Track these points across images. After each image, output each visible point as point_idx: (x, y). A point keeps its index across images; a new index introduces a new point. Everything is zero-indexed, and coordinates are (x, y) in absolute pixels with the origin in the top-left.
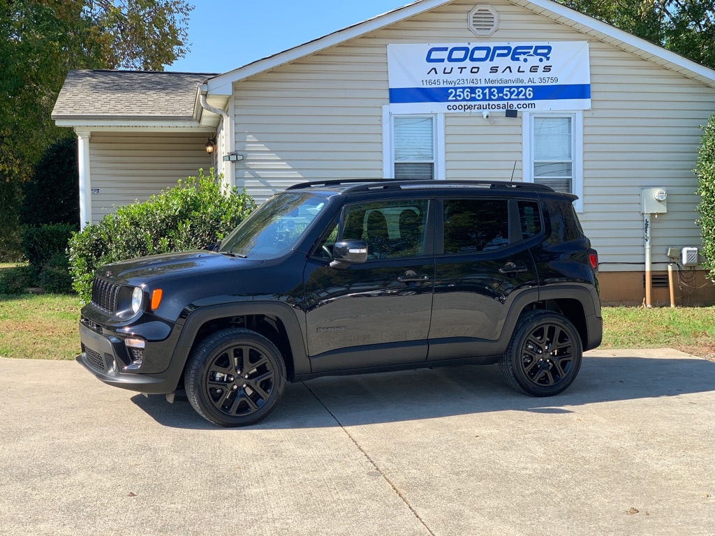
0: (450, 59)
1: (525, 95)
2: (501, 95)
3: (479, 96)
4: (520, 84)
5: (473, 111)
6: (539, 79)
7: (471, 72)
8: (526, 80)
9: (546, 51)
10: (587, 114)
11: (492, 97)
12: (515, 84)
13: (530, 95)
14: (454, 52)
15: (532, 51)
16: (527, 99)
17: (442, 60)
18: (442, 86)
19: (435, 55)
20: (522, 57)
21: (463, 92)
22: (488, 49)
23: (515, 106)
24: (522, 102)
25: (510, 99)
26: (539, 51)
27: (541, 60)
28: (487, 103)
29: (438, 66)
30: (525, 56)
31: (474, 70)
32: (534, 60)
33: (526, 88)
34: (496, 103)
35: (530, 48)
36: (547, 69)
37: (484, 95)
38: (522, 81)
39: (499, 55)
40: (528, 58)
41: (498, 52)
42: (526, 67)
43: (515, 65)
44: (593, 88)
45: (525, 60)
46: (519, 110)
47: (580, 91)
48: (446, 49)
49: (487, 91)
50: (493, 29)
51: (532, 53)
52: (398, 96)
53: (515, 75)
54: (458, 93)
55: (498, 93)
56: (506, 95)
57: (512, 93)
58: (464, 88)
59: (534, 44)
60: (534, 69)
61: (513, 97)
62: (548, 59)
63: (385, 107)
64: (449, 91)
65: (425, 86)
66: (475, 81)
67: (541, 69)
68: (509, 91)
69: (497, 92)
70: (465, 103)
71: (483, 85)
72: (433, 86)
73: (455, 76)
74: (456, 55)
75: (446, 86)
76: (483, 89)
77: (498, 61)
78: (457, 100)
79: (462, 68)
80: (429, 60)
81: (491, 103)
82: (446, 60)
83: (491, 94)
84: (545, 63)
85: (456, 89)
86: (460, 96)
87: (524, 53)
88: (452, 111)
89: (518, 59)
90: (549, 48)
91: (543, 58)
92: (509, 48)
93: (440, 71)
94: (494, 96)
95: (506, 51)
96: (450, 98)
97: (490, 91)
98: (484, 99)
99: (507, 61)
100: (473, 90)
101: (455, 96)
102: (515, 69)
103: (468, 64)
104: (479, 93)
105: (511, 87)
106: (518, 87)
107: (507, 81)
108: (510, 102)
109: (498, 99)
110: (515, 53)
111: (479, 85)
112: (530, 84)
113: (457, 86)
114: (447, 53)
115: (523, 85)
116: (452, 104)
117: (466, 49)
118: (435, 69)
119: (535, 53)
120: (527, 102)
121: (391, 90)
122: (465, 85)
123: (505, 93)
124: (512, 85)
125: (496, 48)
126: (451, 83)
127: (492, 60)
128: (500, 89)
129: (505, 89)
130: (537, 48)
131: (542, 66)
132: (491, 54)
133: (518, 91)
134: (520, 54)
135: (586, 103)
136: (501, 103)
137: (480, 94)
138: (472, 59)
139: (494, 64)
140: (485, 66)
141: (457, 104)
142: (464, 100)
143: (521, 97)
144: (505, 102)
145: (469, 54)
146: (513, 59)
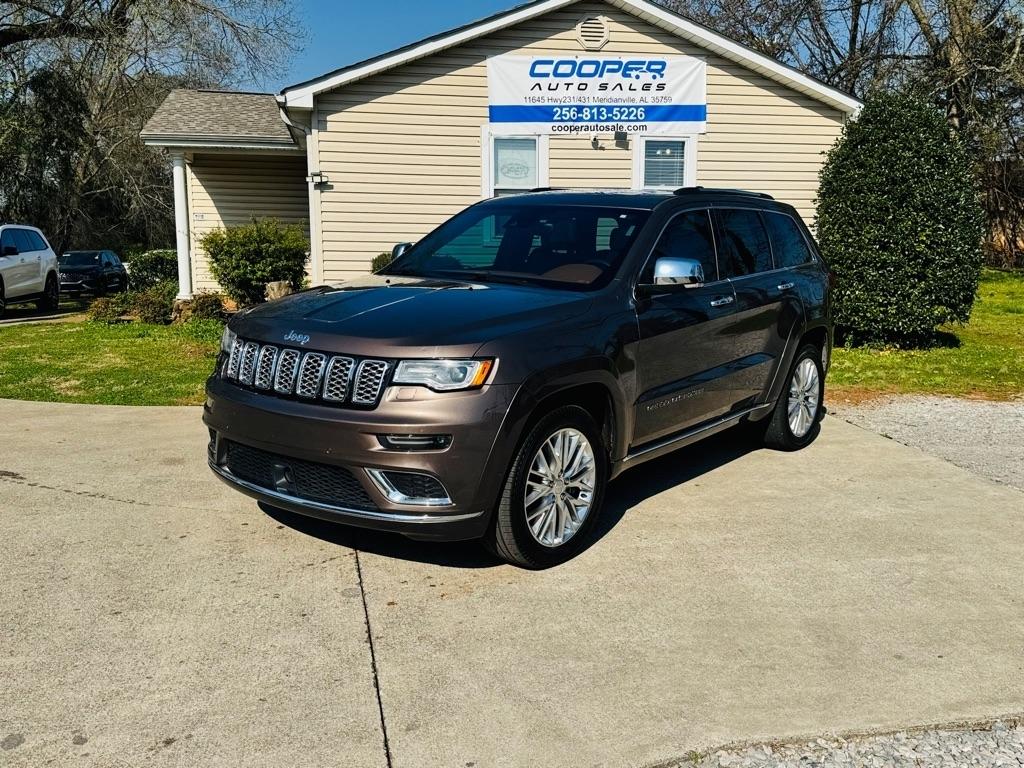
0: (556, 74)
1: (636, 116)
2: (610, 115)
3: (586, 116)
4: (631, 104)
5: (580, 133)
6: (651, 98)
7: (579, 89)
8: (638, 100)
9: (659, 67)
10: (703, 138)
11: (601, 118)
12: (627, 104)
13: (641, 116)
14: (561, 66)
15: (645, 67)
16: (638, 120)
17: (547, 75)
18: (546, 104)
19: (539, 69)
20: (634, 73)
21: (569, 111)
22: (597, 63)
23: (625, 128)
24: (633, 124)
25: (620, 120)
26: (653, 67)
27: (654, 77)
28: (594, 124)
29: (544, 82)
30: (637, 73)
31: (583, 87)
32: (647, 77)
33: (637, 107)
34: (605, 124)
35: (643, 63)
36: (661, 87)
37: (592, 115)
38: (633, 100)
39: (610, 71)
40: (641, 74)
41: (608, 67)
42: (637, 85)
43: (626, 82)
44: (709, 109)
45: (637, 77)
46: (628, 132)
47: (696, 113)
48: (551, 62)
49: (595, 110)
50: (602, 40)
51: (644, 69)
52: (498, 114)
53: (626, 93)
54: (564, 113)
55: (607, 113)
56: (616, 116)
57: (622, 114)
58: (570, 107)
59: (648, 58)
60: (646, 87)
61: (623, 118)
62: (662, 76)
63: (483, 126)
64: (555, 110)
65: (528, 104)
66: (582, 99)
67: (654, 87)
68: (619, 111)
69: (605, 113)
70: (571, 124)
71: (592, 104)
72: (537, 104)
73: (561, 93)
74: (563, 69)
75: (551, 104)
76: (591, 108)
77: (607, 77)
78: (562, 120)
79: (568, 85)
80: (533, 74)
81: (600, 124)
82: (551, 75)
83: (599, 113)
84: (659, 80)
85: (561, 107)
86: (566, 115)
87: (637, 69)
88: (557, 132)
89: (629, 76)
90: (663, 64)
91: (657, 75)
92: (620, 63)
93: (545, 87)
94: (603, 116)
95: (616, 67)
96: (555, 118)
97: (598, 111)
98: (592, 120)
99: (618, 77)
100: (580, 109)
101: (561, 115)
102: (626, 87)
103: (575, 80)
104: (586, 114)
105: (621, 107)
106: (628, 107)
107: (617, 100)
108: (620, 124)
109: (606, 121)
110: (627, 68)
111: (586, 104)
112: (643, 104)
113: (563, 104)
114: (552, 67)
115: (634, 104)
116: (557, 124)
117: (573, 63)
118: (539, 85)
119: (649, 69)
120: (638, 124)
121: (491, 107)
122: (572, 103)
123: (615, 113)
124: (622, 104)
125: (606, 63)
126: (556, 101)
127: (601, 76)
128: (610, 109)
129: (615, 109)
130: (651, 63)
131: (655, 83)
132: (600, 69)
133: (628, 111)
134: (632, 69)
135: (702, 126)
136: (610, 124)
137: (588, 113)
138: (580, 75)
139: (603, 80)
140: (594, 83)
141: (563, 124)
142: (570, 120)
143: (631, 118)
144: (615, 124)
145: (577, 68)
146: (625, 75)
